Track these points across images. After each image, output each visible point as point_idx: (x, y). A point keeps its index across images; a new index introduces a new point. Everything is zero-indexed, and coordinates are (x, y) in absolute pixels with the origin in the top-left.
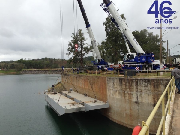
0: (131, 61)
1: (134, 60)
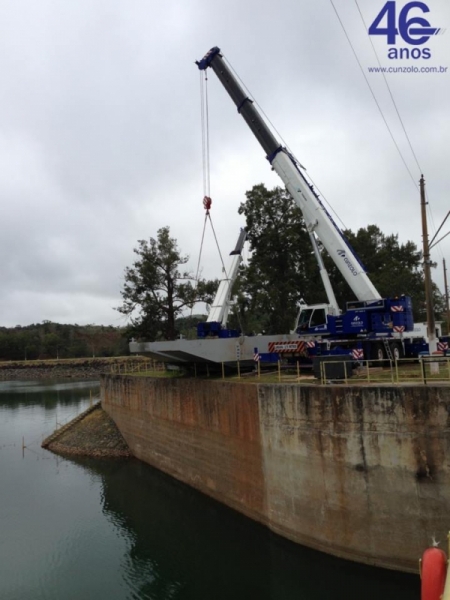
0: (316, 329)
1: (326, 327)
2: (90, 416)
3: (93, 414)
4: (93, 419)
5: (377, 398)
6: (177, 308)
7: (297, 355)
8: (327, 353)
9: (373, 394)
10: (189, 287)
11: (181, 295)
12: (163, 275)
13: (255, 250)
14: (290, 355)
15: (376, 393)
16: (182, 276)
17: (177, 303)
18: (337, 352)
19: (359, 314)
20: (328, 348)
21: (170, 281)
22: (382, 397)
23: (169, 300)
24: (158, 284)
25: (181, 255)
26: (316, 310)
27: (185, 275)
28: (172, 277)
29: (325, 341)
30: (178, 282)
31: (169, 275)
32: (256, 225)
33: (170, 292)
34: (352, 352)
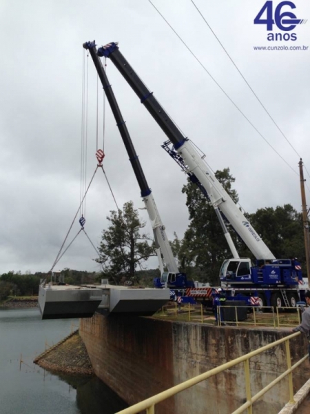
0: (242, 278)
1: (250, 277)
2: (69, 340)
3: (72, 338)
4: (70, 343)
5: (261, 340)
6: (137, 260)
7: (207, 299)
8: (232, 298)
9: (257, 336)
10: (146, 245)
11: (141, 251)
12: (128, 235)
13: (192, 219)
14: (202, 299)
15: (260, 336)
16: (141, 237)
17: (137, 256)
19: (275, 269)
20: (233, 295)
21: (133, 241)
22: (265, 339)
23: (132, 254)
24: (124, 242)
25: (141, 222)
26: (242, 263)
27: (144, 236)
28: (134, 237)
30: (138, 241)
31: (132, 236)
32: (194, 201)
33: (132, 249)
34: (250, 298)
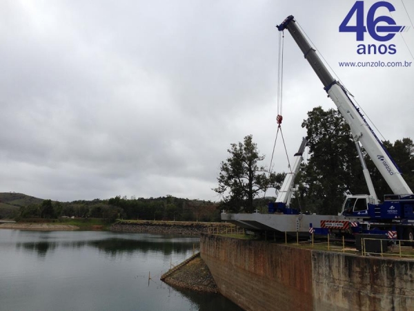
0: (359, 213)
2: (192, 262)
3: (195, 260)
4: (194, 264)
5: (407, 270)
6: (255, 191)
7: (343, 232)
8: (367, 232)
9: (403, 266)
10: (264, 177)
11: (258, 183)
12: (246, 168)
13: (313, 153)
14: (338, 231)
15: (406, 266)
16: (259, 169)
17: (255, 188)
18: (375, 232)
19: (394, 204)
20: (368, 229)
21: (251, 172)
23: (250, 185)
24: (243, 174)
25: (259, 155)
26: (359, 199)
27: (262, 168)
28: (253, 169)
29: (366, 223)
30: (257, 173)
31: (250, 168)
32: (314, 135)
33: (251, 180)
34: (387, 233)
